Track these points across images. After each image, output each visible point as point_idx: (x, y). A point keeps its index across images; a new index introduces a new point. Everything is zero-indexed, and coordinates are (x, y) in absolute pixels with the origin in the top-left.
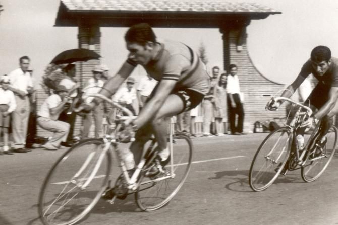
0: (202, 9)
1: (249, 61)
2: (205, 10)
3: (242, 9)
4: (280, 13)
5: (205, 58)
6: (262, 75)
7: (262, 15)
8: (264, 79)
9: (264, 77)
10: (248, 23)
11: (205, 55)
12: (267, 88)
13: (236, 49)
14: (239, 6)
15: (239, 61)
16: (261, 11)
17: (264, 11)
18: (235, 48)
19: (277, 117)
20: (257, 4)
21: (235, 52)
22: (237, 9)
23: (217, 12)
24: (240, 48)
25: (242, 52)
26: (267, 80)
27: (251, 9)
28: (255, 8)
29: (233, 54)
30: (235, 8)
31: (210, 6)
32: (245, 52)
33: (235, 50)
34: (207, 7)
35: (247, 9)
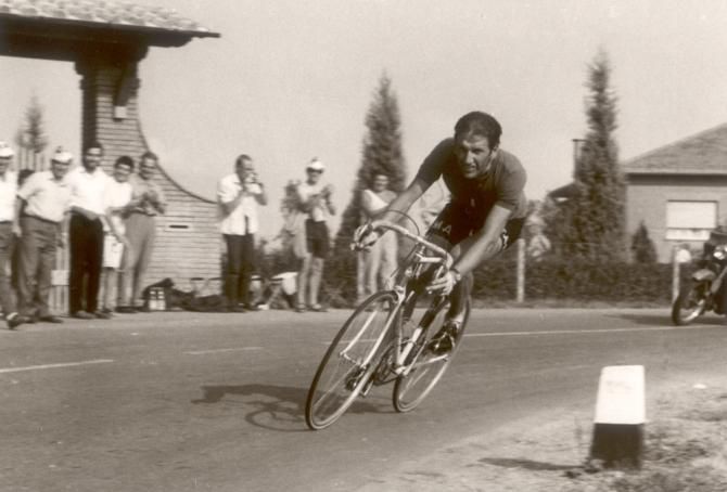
0: (33, 11)
1: (140, 144)
2: (40, 13)
3: (131, 19)
4: (216, 35)
5: (42, 135)
6: (169, 179)
7: (174, 38)
8: (174, 188)
9: (175, 184)
10: (142, 54)
11: (41, 126)
12: (179, 208)
13: (113, 113)
14: (122, 11)
15: (118, 143)
16: (174, 27)
17: (181, 29)
18: (110, 110)
19: (200, 276)
20: (166, 10)
21: (109, 121)
22: (116, 18)
23: (69, 21)
24: (121, 112)
25: (125, 122)
26: (182, 190)
27: (151, 21)
28: (160, 19)
29: (104, 125)
30: (112, 15)
31: (55, 6)
32: (133, 122)
33: (109, 115)
34: (46, 6)
35: (142, 21)
